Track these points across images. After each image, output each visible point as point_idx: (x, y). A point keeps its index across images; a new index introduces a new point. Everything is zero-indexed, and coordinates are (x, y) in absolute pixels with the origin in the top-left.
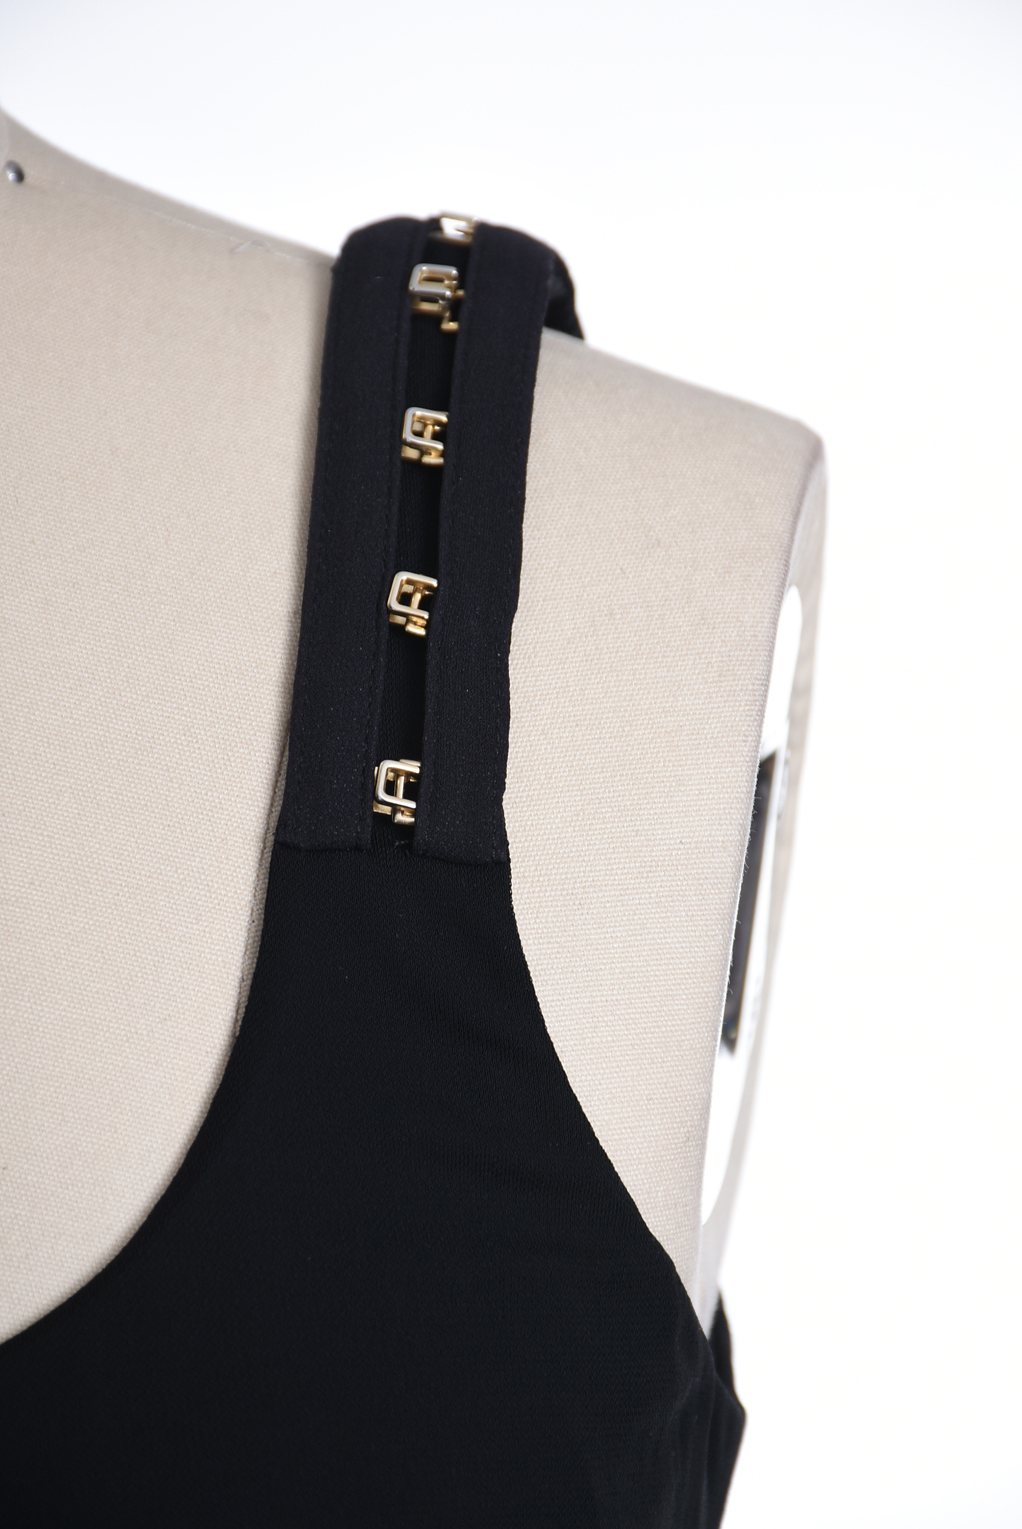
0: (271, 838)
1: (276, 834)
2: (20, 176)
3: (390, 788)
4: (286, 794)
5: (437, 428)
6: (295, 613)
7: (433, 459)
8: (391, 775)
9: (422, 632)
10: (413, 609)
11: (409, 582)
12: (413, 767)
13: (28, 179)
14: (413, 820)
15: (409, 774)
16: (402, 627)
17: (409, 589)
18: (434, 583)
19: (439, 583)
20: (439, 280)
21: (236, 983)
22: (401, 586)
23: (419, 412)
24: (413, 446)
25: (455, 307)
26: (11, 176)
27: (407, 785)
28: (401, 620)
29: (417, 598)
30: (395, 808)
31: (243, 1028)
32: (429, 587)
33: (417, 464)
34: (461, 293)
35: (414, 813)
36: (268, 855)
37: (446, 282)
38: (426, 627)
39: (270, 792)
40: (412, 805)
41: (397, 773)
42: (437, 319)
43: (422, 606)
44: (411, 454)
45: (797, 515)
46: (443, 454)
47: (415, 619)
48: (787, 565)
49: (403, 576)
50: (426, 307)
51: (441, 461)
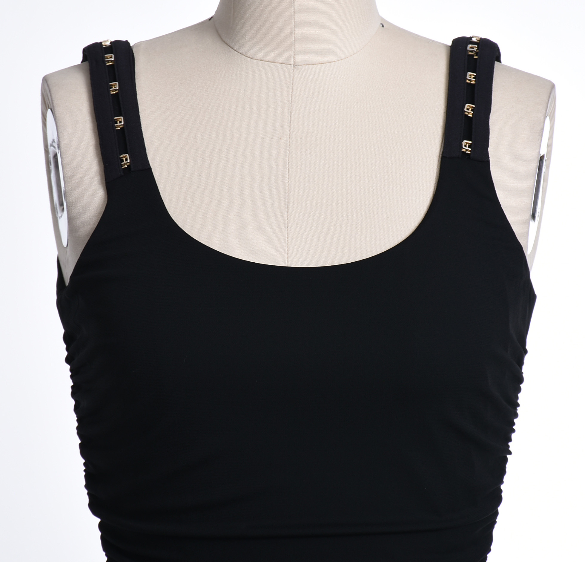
0: (441, 156)
1: (442, 154)
2: (383, 26)
3: (465, 146)
4: (444, 147)
5: (474, 77)
6: (445, 112)
7: (473, 83)
8: (465, 144)
9: (471, 116)
10: (470, 111)
11: (469, 106)
12: (470, 142)
13: (384, 27)
14: (470, 152)
15: (469, 144)
16: (467, 115)
17: (468, 107)
18: (474, 106)
19: (475, 106)
20: (473, 48)
21: (434, 184)
22: (467, 107)
23: (470, 73)
24: (469, 80)
25: (477, 54)
26: (381, 26)
27: (469, 146)
28: (467, 113)
29: (471, 109)
30: (467, 150)
31: (436, 192)
32: (473, 107)
33: (470, 84)
34: (478, 51)
35: (470, 151)
36: (440, 160)
37: (475, 48)
38: (472, 115)
39: (440, 147)
40: (470, 149)
41: (467, 143)
42: (473, 56)
43: (472, 110)
44: (468, 81)
45: (549, 97)
46: (475, 81)
47: (470, 113)
48: (547, 106)
49: (468, 105)
50: (470, 53)
51: (475, 83)
